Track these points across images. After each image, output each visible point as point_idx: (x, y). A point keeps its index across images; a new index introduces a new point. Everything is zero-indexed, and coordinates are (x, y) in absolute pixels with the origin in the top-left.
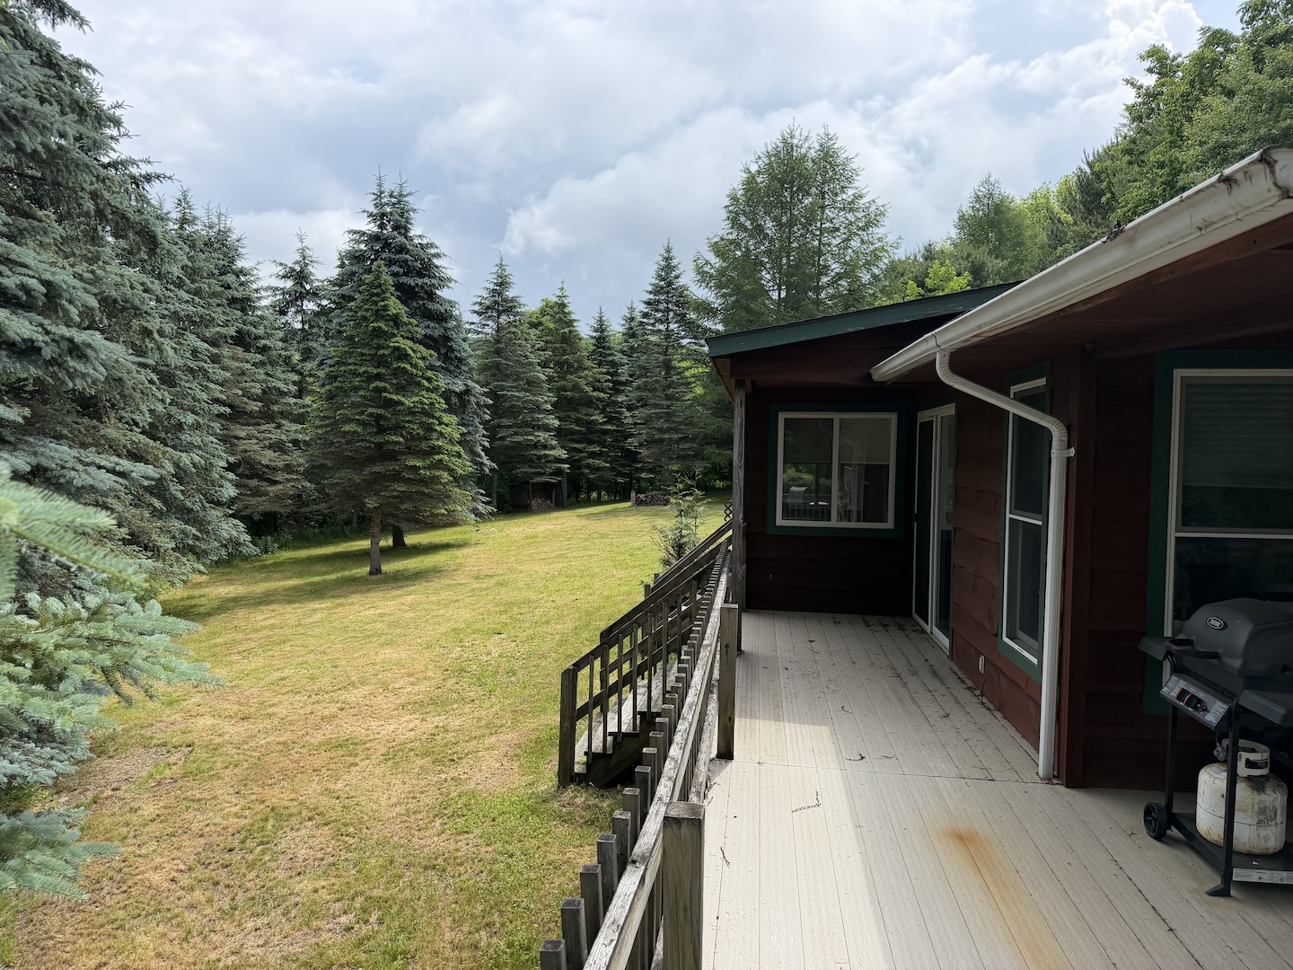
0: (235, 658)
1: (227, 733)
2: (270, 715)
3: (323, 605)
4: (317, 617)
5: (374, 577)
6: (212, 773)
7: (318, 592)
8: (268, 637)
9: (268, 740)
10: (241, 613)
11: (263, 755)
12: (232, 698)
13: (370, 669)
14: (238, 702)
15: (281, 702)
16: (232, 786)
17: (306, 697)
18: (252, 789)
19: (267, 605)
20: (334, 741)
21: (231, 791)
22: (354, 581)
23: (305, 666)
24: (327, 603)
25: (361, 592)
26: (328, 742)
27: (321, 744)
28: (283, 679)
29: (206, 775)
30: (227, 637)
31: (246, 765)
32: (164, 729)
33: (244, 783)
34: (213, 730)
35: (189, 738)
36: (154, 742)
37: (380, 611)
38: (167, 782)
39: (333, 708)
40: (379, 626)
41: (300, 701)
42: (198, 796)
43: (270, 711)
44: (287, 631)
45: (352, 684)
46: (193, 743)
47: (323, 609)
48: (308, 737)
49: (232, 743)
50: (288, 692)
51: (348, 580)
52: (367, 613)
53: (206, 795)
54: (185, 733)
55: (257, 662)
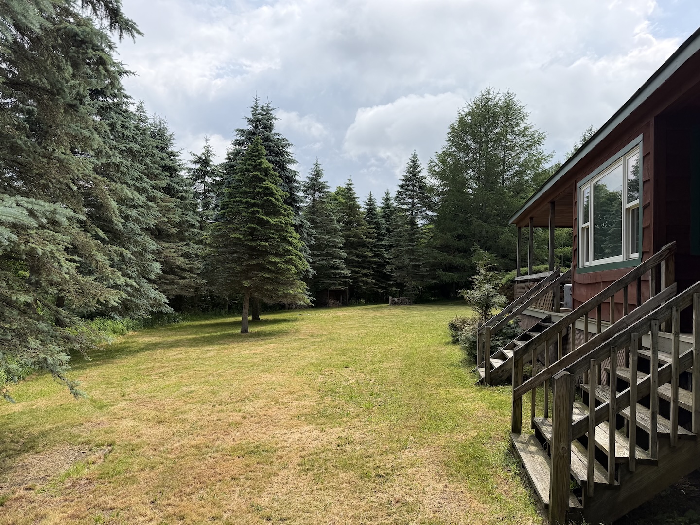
0: (154, 377)
1: (145, 434)
2: (182, 420)
3: (213, 348)
4: (211, 354)
5: (244, 334)
6: (128, 475)
7: (209, 341)
8: (178, 365)
9: (183, 442)
10: (159, 351)
11: (178, 458)
12: (150, 405)
13: (259, 387)
14: (155, 409)
15: (191, 410)
16: (147, 493)
17: (211, 407)
18: (169, 499)
19: (176, 347)
20: (244, 447)
21: (146, 500)
22: (231, 336)
23: (206, 384)
24: (216, 347)
25: (237, 342)
26: (239, 448)
27: (234, 450)
28: (191, 392)
29: (122, 477)
30: (149, 365)
31: (161, 468)
32: (91, 428)
33: (160, 489)
34: (133, 431)
35: (111, 438)
36: (80, 440)
37: (254, 352)
38: (82, 482)
39: (237, 417)
40: (255, 360)
41: (206, 409)
42: (111, 504)
43: (181, 416)
44: (190, 362)
45: (247, 398)
46: (114, 443)
47: (214, 350)
48: (219, 442)
49: (149, 444)
50: (195, 402)
51: (227, 336)
52: (245, 353)
53: (119, 504)
54: (109, 433)
55: (171, 380)
